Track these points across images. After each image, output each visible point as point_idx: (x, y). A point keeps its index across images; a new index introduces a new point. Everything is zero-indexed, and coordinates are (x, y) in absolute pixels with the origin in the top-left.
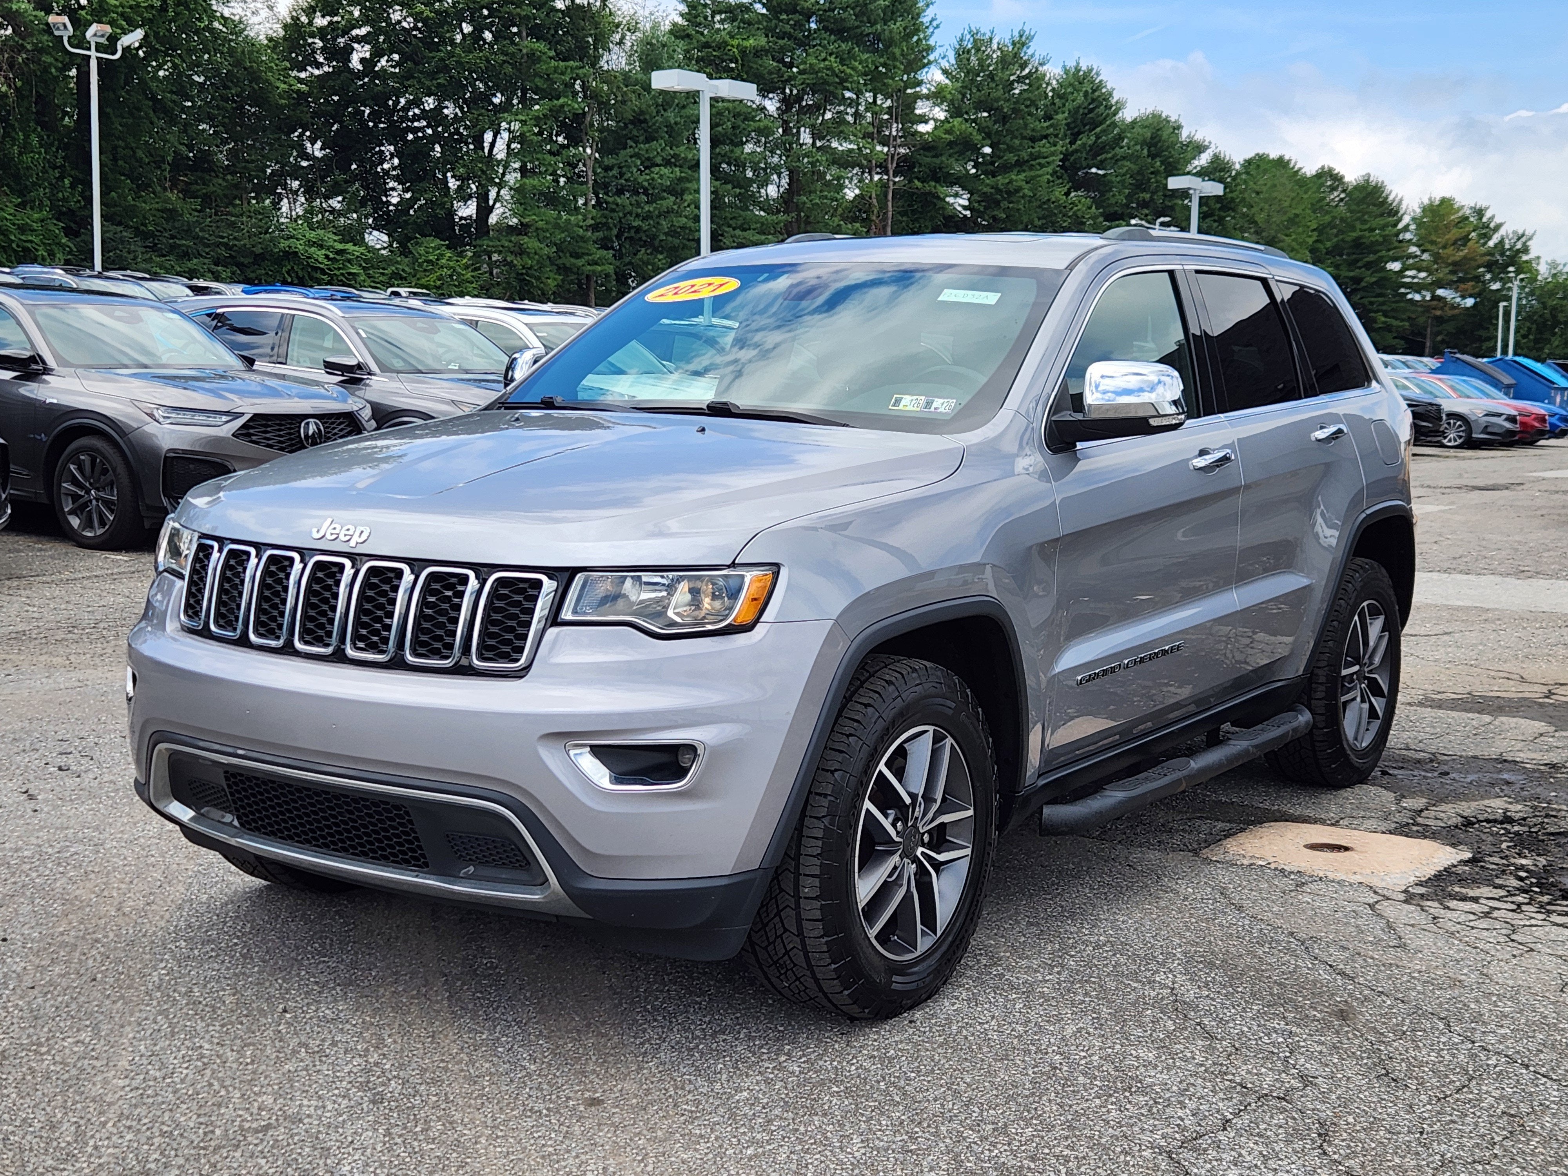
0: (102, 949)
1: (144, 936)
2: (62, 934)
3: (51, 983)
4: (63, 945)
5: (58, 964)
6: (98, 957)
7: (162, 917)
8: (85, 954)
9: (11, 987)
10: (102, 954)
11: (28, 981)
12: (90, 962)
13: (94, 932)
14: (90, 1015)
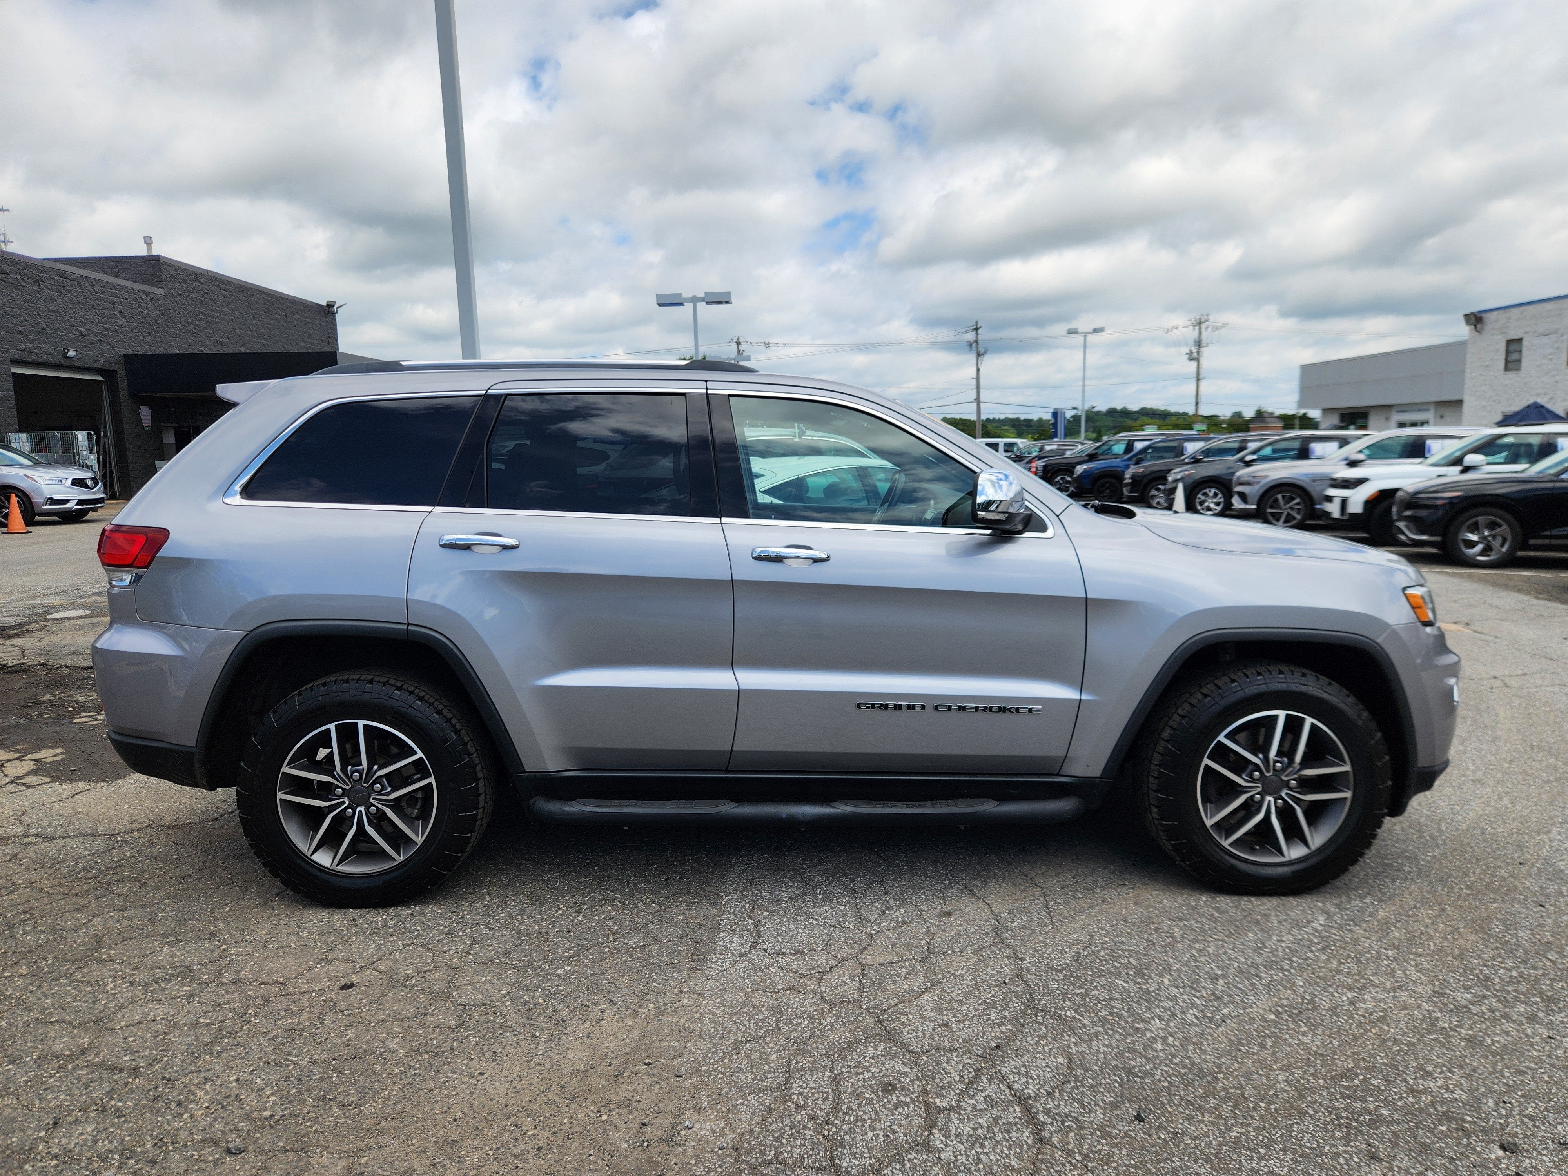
0: (1466, 879)
1: (1431, 883)
2: (1495, 901)
3: (1508, 864)
4: (1496, 891)
5: (1501, 876)
6: (1471, 875)
7: (1410, 894)
8: (1480, 879)
9: (1535, 869)
10: (1468, 876)
11: (1524, 869)
12: (1478, 871)
13: (1469, 895)
14: (1485, 840)
